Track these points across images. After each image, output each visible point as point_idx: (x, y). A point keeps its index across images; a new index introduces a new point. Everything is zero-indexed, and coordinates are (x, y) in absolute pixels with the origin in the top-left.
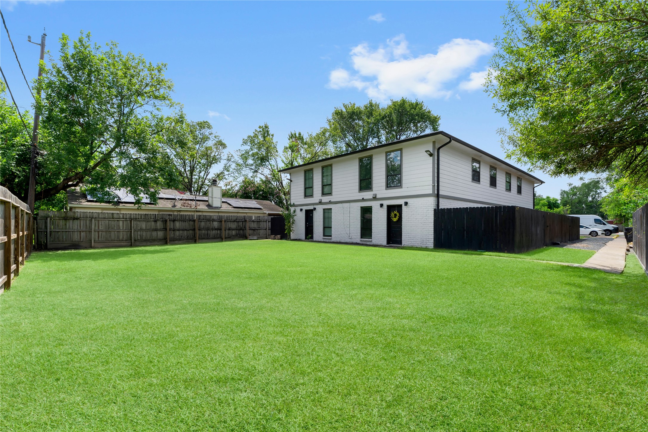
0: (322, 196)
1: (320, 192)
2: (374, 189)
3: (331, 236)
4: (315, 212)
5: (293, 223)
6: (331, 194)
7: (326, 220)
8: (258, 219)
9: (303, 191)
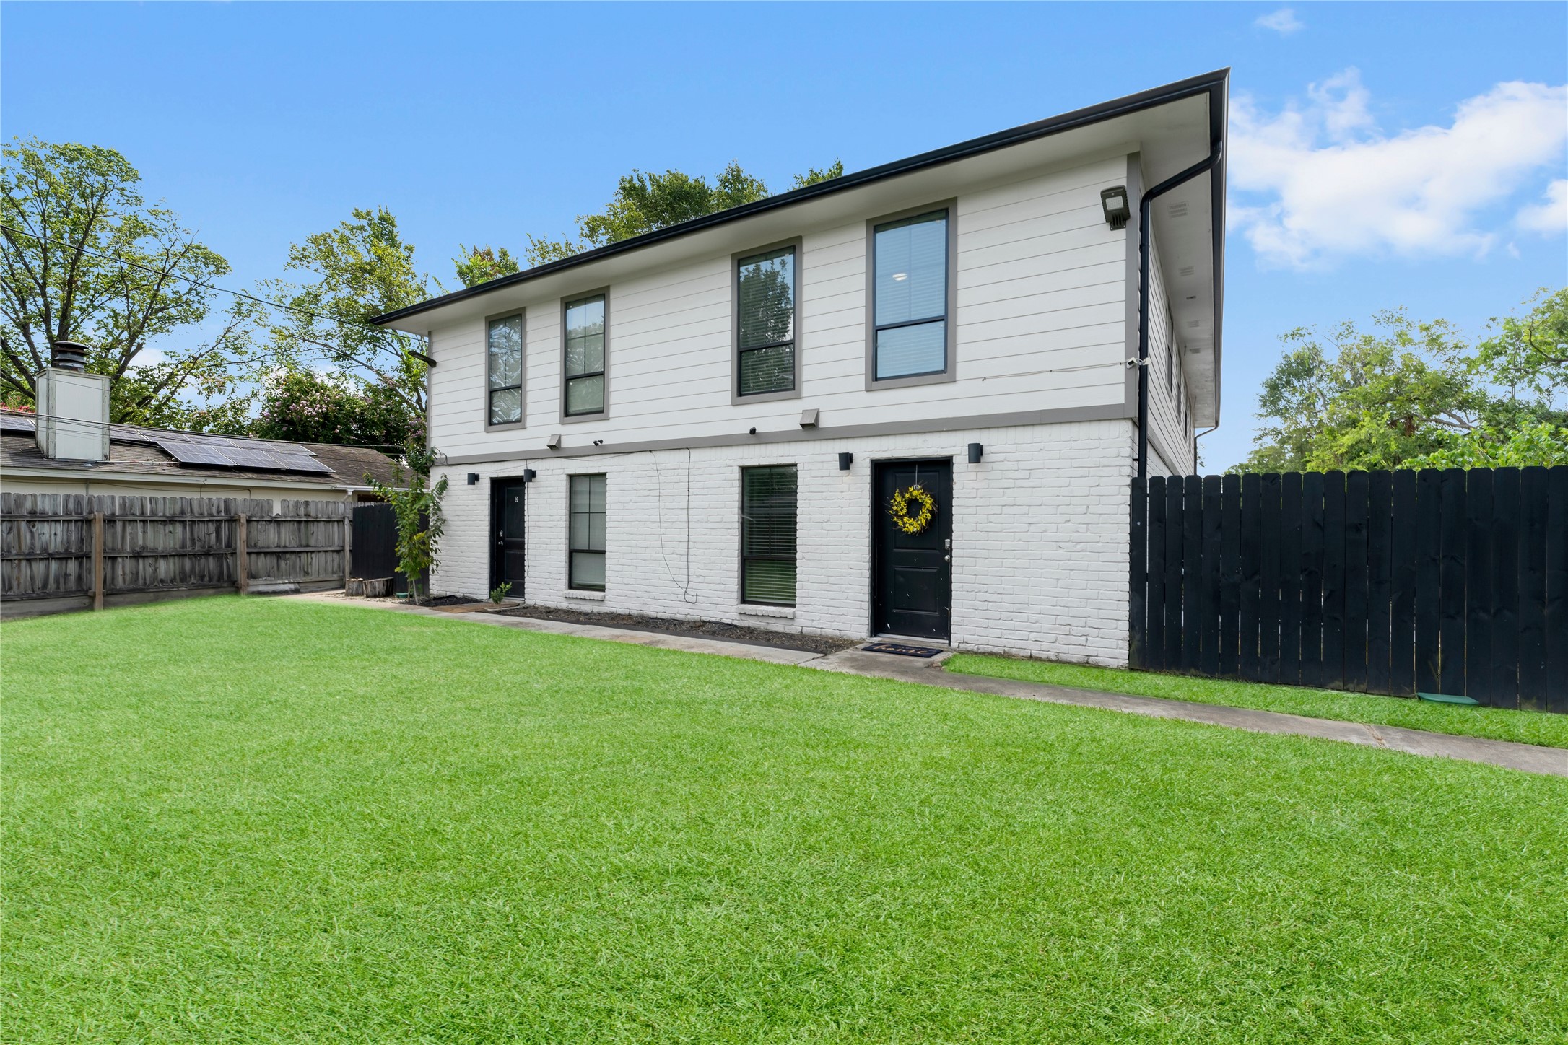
0: (563, 423)
1: (556, 405)
2: (806, 389)
3: (602, 589)
4: (530, 489)
5: (438, 531)
6: (602, 412)
7: (582, 522)
8: (302, 511)
9: (482, 404)
